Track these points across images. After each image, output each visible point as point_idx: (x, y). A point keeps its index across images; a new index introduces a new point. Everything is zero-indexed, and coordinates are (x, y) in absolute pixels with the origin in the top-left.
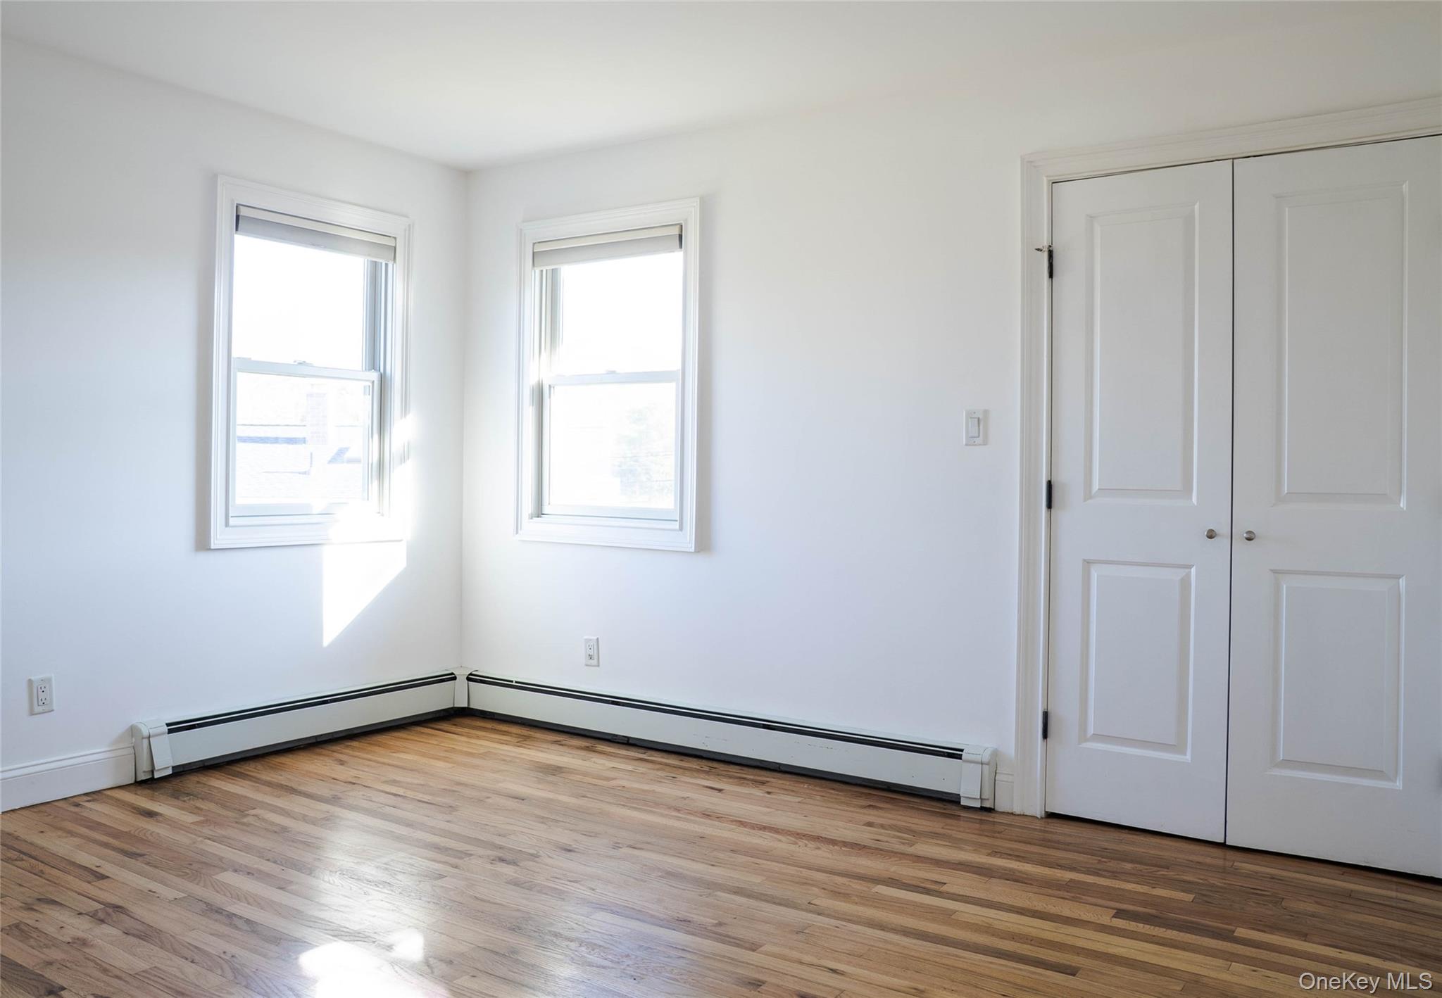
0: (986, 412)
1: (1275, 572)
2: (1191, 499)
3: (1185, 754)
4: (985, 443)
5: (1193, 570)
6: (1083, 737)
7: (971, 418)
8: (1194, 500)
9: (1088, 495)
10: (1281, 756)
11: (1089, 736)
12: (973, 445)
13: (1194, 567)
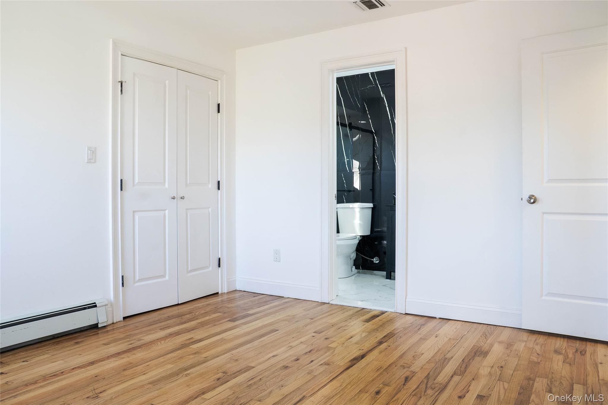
0: (95, 148)
1: (186, 209)
2: (165, 185)
3: (166, 277)
4: (95, 162)
5: (167, 212)
6: (135, 282)
7: (90, 150)
8: (167, 186)
9: (134, 185)
10: (190, 268)
11: (136, 280)
12: (90, 163)
13: (167, 210)
